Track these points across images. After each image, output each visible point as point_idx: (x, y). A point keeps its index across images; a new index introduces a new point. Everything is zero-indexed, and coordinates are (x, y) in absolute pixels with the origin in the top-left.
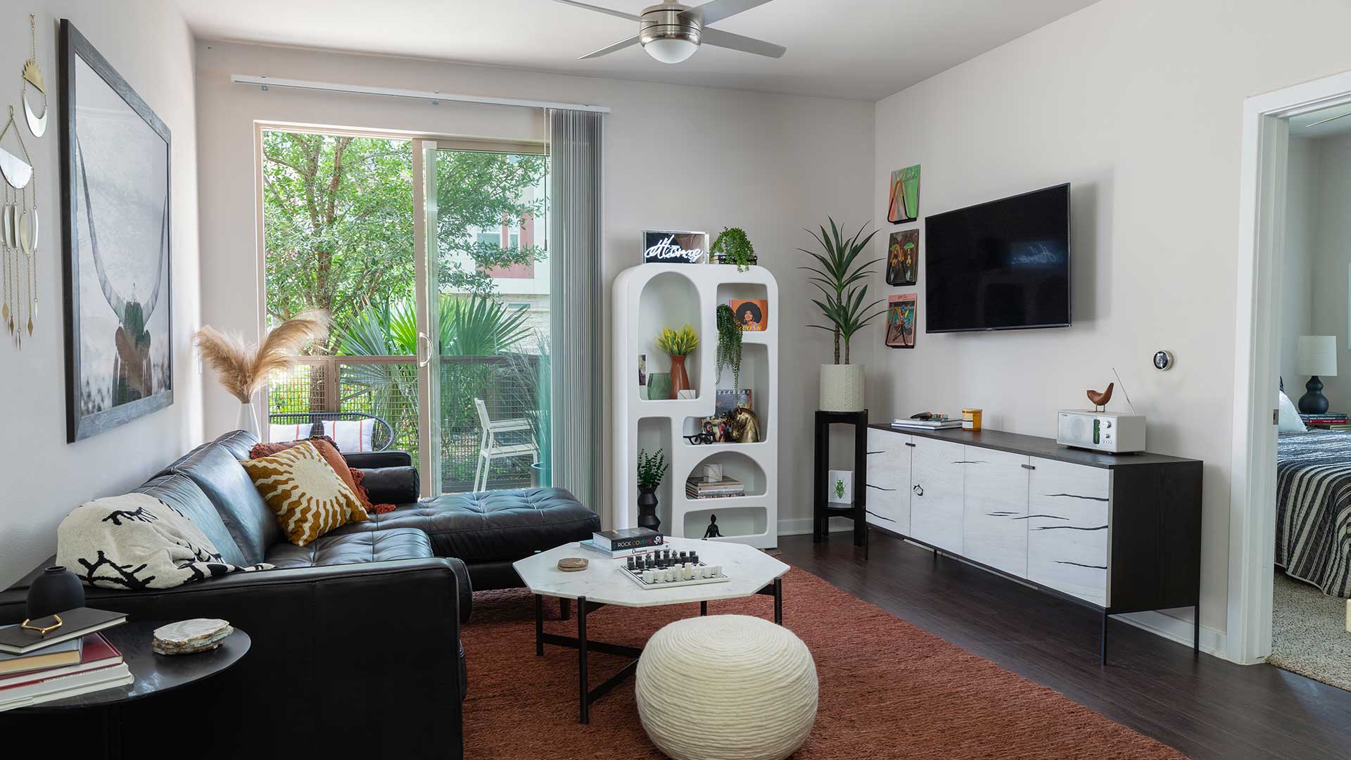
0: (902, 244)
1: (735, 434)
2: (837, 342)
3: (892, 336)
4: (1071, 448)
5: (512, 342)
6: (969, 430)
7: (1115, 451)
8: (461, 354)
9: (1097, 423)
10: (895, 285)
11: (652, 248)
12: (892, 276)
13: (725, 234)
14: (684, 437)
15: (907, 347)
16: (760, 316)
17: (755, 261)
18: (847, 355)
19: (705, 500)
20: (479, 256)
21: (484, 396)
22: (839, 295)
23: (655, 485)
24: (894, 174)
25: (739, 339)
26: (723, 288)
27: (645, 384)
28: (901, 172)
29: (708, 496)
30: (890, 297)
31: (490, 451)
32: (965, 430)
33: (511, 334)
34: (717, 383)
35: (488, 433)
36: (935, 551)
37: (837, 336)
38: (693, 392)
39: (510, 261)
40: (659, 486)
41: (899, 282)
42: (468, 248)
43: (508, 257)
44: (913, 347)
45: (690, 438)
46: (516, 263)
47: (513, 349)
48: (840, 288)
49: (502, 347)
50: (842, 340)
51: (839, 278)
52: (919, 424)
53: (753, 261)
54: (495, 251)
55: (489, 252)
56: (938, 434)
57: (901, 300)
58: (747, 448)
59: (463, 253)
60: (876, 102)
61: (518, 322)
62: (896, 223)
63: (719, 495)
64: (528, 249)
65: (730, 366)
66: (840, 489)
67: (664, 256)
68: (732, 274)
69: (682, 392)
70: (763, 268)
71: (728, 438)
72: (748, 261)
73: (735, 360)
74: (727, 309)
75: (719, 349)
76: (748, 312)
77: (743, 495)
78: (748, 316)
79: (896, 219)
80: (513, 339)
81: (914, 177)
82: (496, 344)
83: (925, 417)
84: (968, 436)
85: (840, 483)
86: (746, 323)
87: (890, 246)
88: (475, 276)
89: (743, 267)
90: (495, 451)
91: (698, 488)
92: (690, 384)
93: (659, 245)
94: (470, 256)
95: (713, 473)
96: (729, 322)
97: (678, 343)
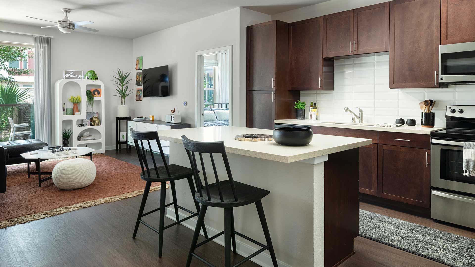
0: (139, 75)
1: (93, 124)
2: (122, 100)
3: (137, 98)
4: (168, 123)
5: (23, 100)
6: (151, 120)
7: (174, 123)
8: (4, 103)
9: (171, 117)
10: (138, 85)
11: (67, 75)
12: (137, 83)
13: (89, 71)
14: (77, 125)
15: (140, 101)
16: (99, 93)
17: (98, 79)
18: (124, 103)
19: (83, 141)
20: (9, 72)
21: (12, 116)
22: (122, 88)
23: (68, 138)
24: (137, 58)
25: (93, 99)
26: (88, 86)
27: (65, 111)
28: (139, 57)
29: (84, 140)
30: (137, 88)
31: (14, 133)
32: (150, 120)
33: (22, 97)
34: (87, 110)
35: (13, 128)
36: (146, 150)
37: (122, 98)
38: (80, 113)
39: (22, 73)
40: (69, 138)
41: (138, 84)
42: (5, 69)
43: (21, 72)
44: (142, 101)
45: (79, 125)
46: (24, 74)
47: (23, 102)
48: (122, 86)
49: (19, 101)
50: (123, 99)
51: (122, 84)
52: (140, 119)
53: (97, 79)
54: (16, 70)
55: (14, 70)
56: (144, 121)
57: (139, 89)
58: (95, 127)
59: (3, 70)
60: (132, 39)
61: (25, 93)
62: (138, 70)
63: (88, 140)
64: (29, 69)
65: (90, 106)
66: (123, 137)
67: (70, 77)
68: (91, 82)
69: (76, 113)
70: (100, 81)
71: (91, 125)
72: (95, 79)
73: (92, 104)
74: (90, 91)
75: (87, 101)
76: (96, 92)
77: (95, 139)
78: (96, 93)
79: (138, 69)
80: (23, 99)
81: (141, 59)
82: (17, 100)
83: (141, 117)
84: (151, 122)
85: (123, 136)
86: (95, 95)
87: (137, 76)
88: (8, 78)
89: (94, 80)
90: (16, 133)
91: (81, 138)
92: (79, 111)
93: (69, 74)
94: (6, 71)
95: (86, 134)
96: (90, 95)
97: (75, 100)
